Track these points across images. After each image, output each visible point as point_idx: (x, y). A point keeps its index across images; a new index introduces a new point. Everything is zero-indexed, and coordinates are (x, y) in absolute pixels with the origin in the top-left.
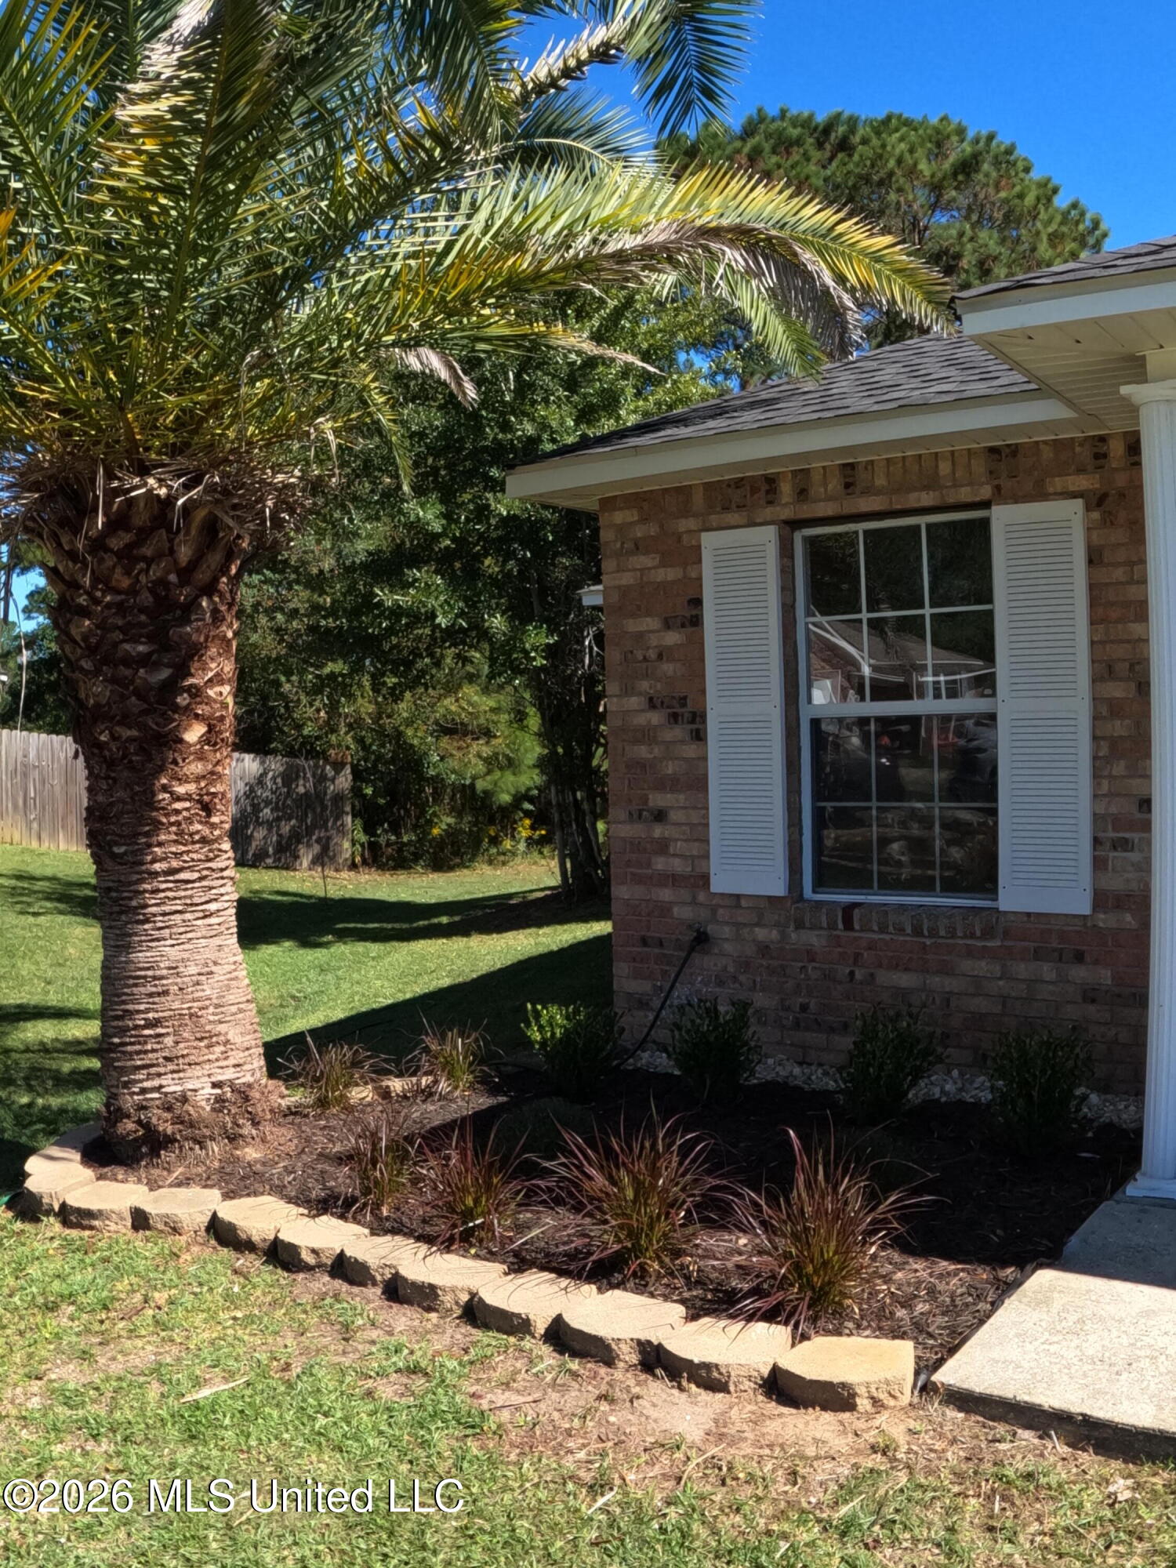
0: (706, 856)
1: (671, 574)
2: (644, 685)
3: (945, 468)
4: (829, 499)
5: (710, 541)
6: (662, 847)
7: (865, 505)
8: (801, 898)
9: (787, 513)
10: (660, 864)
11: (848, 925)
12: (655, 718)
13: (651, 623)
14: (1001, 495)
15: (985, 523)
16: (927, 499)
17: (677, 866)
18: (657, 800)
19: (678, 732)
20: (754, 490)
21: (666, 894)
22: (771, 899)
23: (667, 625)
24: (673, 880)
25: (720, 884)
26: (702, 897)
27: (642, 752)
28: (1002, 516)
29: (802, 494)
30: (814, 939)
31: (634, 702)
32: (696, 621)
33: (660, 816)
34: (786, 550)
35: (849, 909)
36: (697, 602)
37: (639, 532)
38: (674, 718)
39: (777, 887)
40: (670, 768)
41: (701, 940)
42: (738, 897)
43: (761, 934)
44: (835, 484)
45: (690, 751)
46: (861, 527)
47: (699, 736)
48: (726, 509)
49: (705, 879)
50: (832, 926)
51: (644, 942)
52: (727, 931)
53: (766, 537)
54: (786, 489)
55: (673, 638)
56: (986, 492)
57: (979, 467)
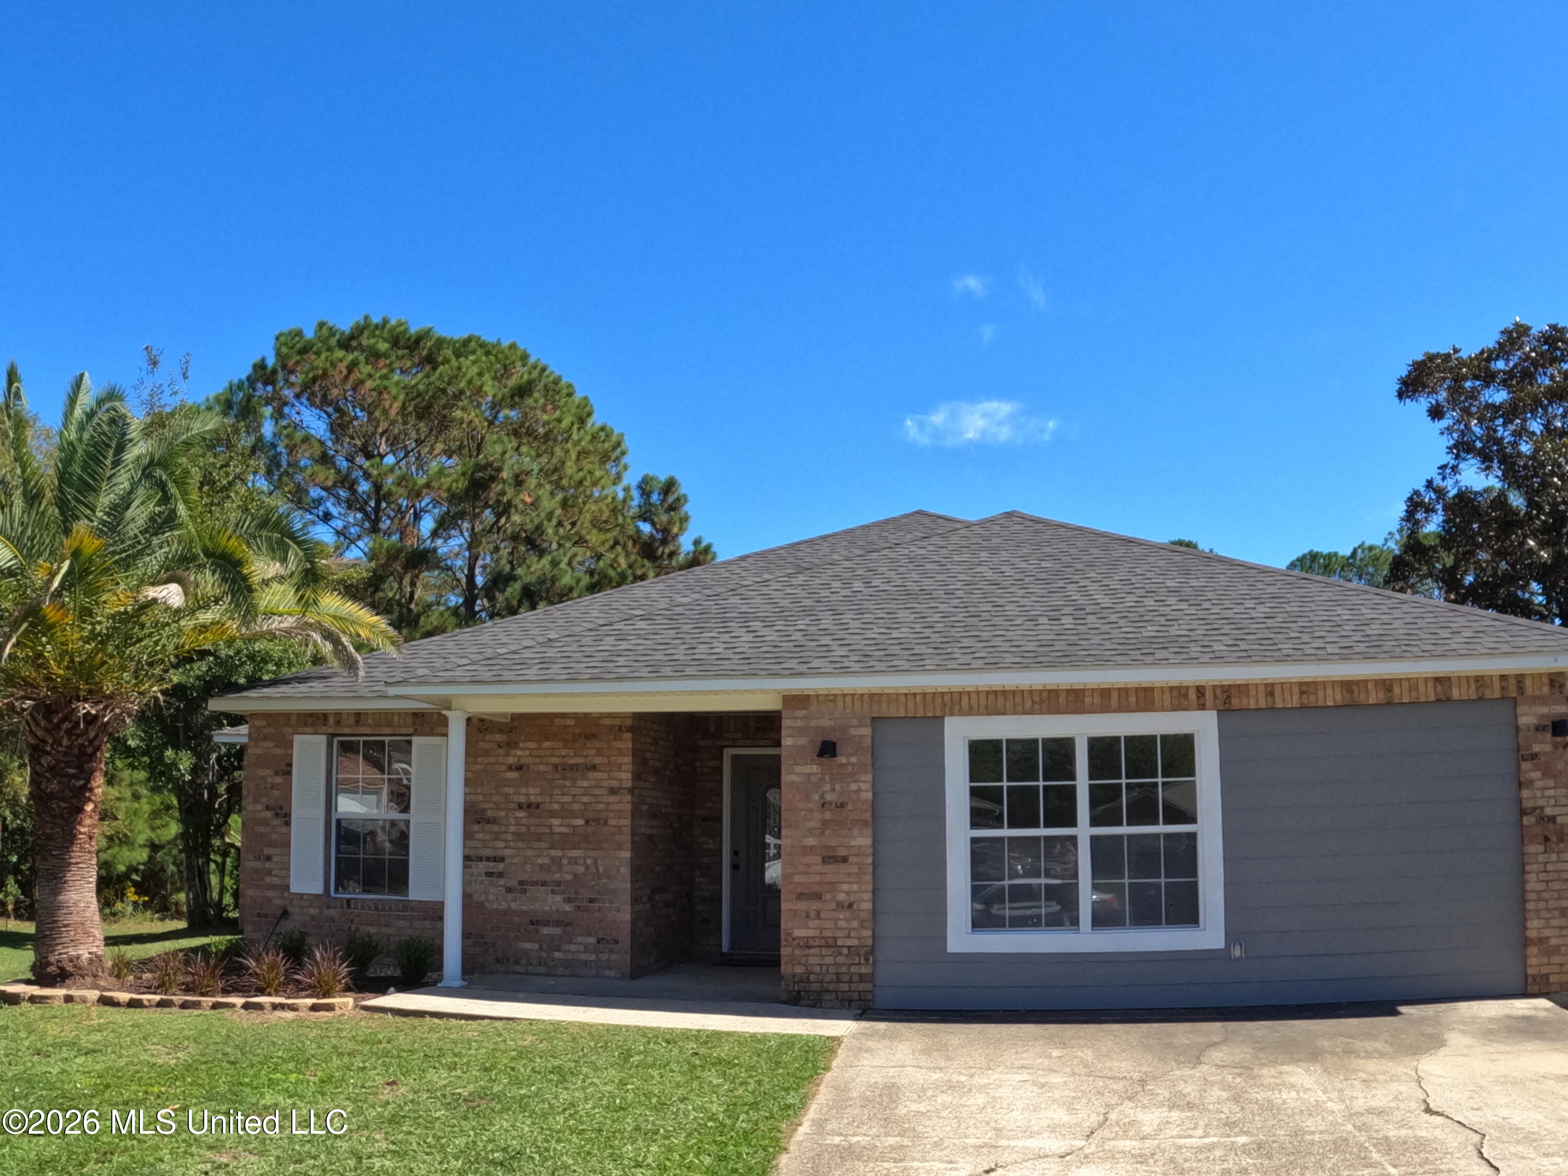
0: (289, 877)
1: (279, 751)
2: (265, 799)
3: (396, 718)
4: (349, 726)
5: (298, 739)
6: (269, 872)
7: (363, 730)
8: (329, 895)
9: (331, 731)
10: (268, 879)
11: (349, 906)
12: (269, 814)
13: (269, 772)
14: (416, 733)
15: (409, 743)
16: (388, 731)
17: (276, 881)
18: (267, 851)
19: (278, 821)
20: (318, 719)
21: (270, 894)
22: (316, 896)
23: (276, 774)
24: (274, 887)
25: (293, 889)
26: (286, 895)
27: (262, 829)
28: (417, 741)
29: (338, 723)
30: (332, 912)
31: (259, 807)
32: (289, 773)
33: (268, 858)
34: (330, 746)
35: (349, 901)
36: (290, 765)
37: (266, 731)
38: (277, 815)
39: (318, 889)
40: (274, 837)
41: (285, 914)
42: (302, 895)
43: (312, 911)
44: (352, 721)
45: (284, 830)
46: (362, 739)
47: (288, 823)
48: (305, 725)
49: (288, 887)
50: (342, 907)
51: (259, 915)
52: (296, 910)
53: (322, 739)
54: (331, 720)
55: (278, 780)
56: (411, 731)
57: (409, 720)
